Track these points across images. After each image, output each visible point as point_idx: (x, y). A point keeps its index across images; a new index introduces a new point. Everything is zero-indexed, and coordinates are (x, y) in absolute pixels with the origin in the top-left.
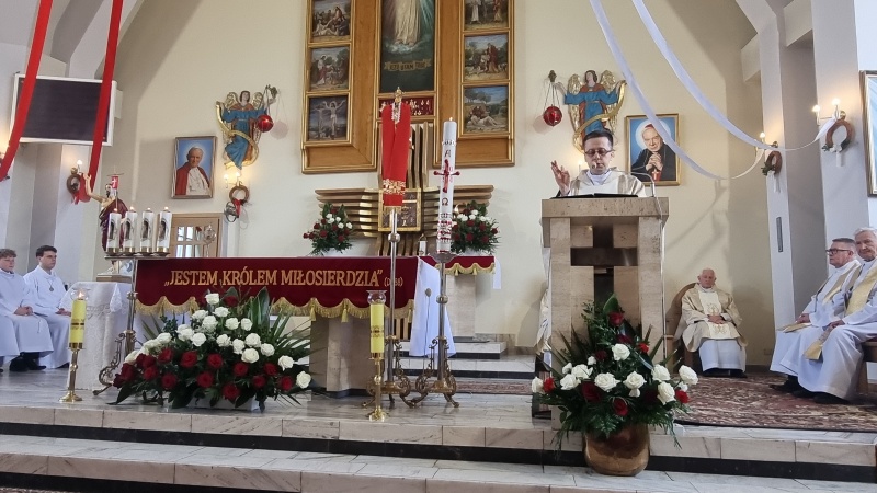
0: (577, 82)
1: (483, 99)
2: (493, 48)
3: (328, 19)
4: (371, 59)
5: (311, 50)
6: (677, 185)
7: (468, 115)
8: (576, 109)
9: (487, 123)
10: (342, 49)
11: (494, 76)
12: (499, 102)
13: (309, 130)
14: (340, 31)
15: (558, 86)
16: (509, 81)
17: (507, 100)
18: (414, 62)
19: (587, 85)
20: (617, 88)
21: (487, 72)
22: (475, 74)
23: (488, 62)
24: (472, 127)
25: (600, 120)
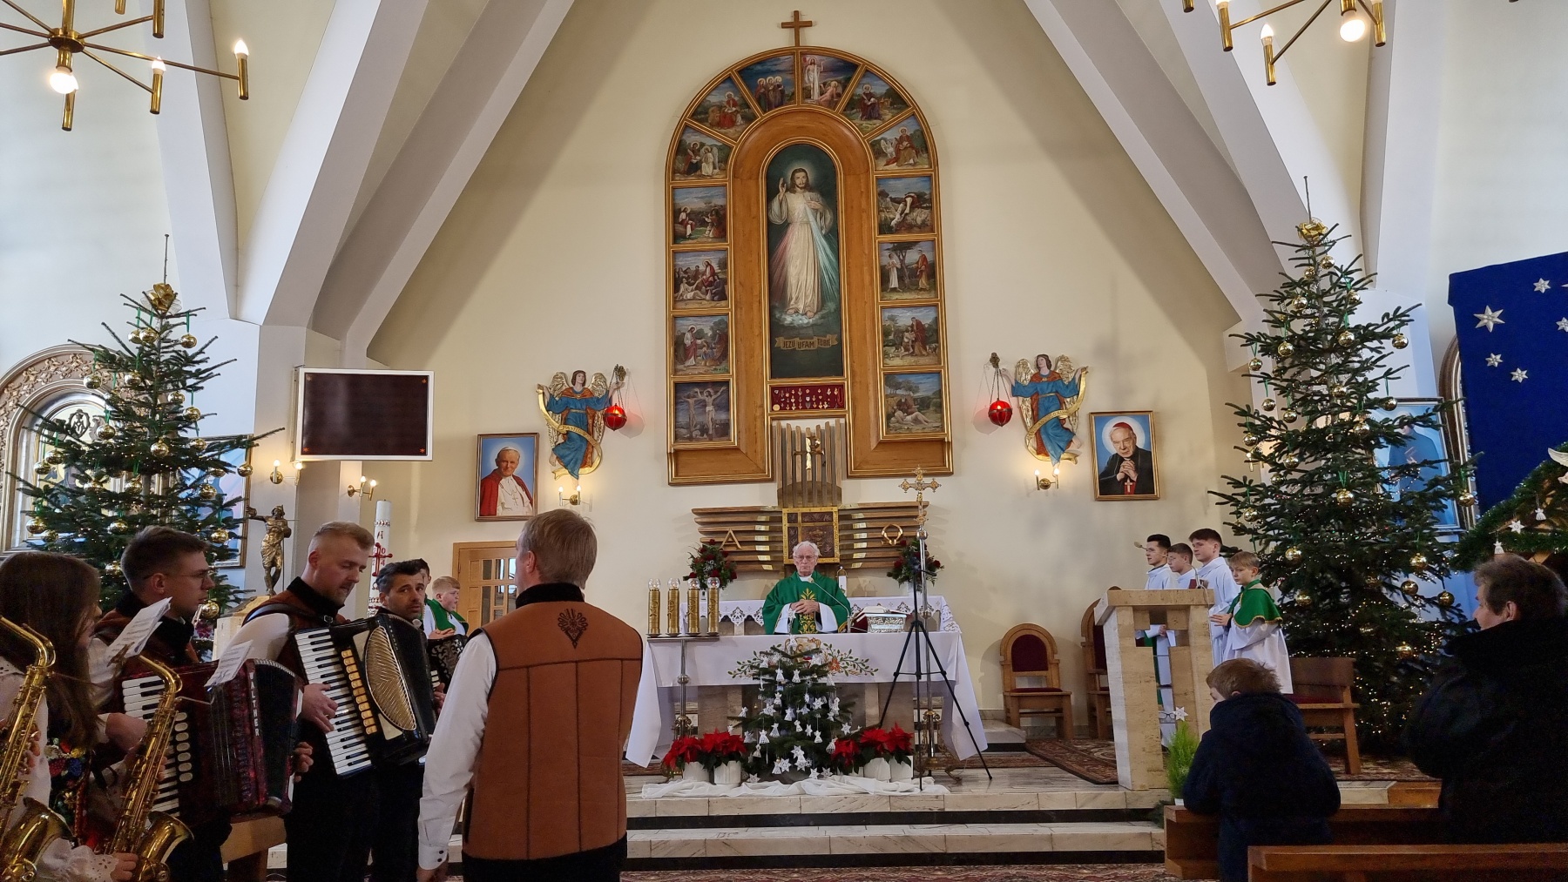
1: (910, 389)
2: (919, 324)
3: (695, 277)
4: (757, 332)
5: (674, 320)
7: (890, 410)
8: (1027, 404)
9: (916, 421)
10: (717, 319)
11: (923, 360)
12: (930, 394)
13: (676, 427)
14: (714, 295)
15: (1004, 374)
16: (942, 367)
17: (940, 391)
18: (815, 339)
19: (1039, 373)
20: (1077, 377)
21: (912, 354)
22: (898, 356)
23: (913, 341)
24: (897, 425)
25: (1057, 417)
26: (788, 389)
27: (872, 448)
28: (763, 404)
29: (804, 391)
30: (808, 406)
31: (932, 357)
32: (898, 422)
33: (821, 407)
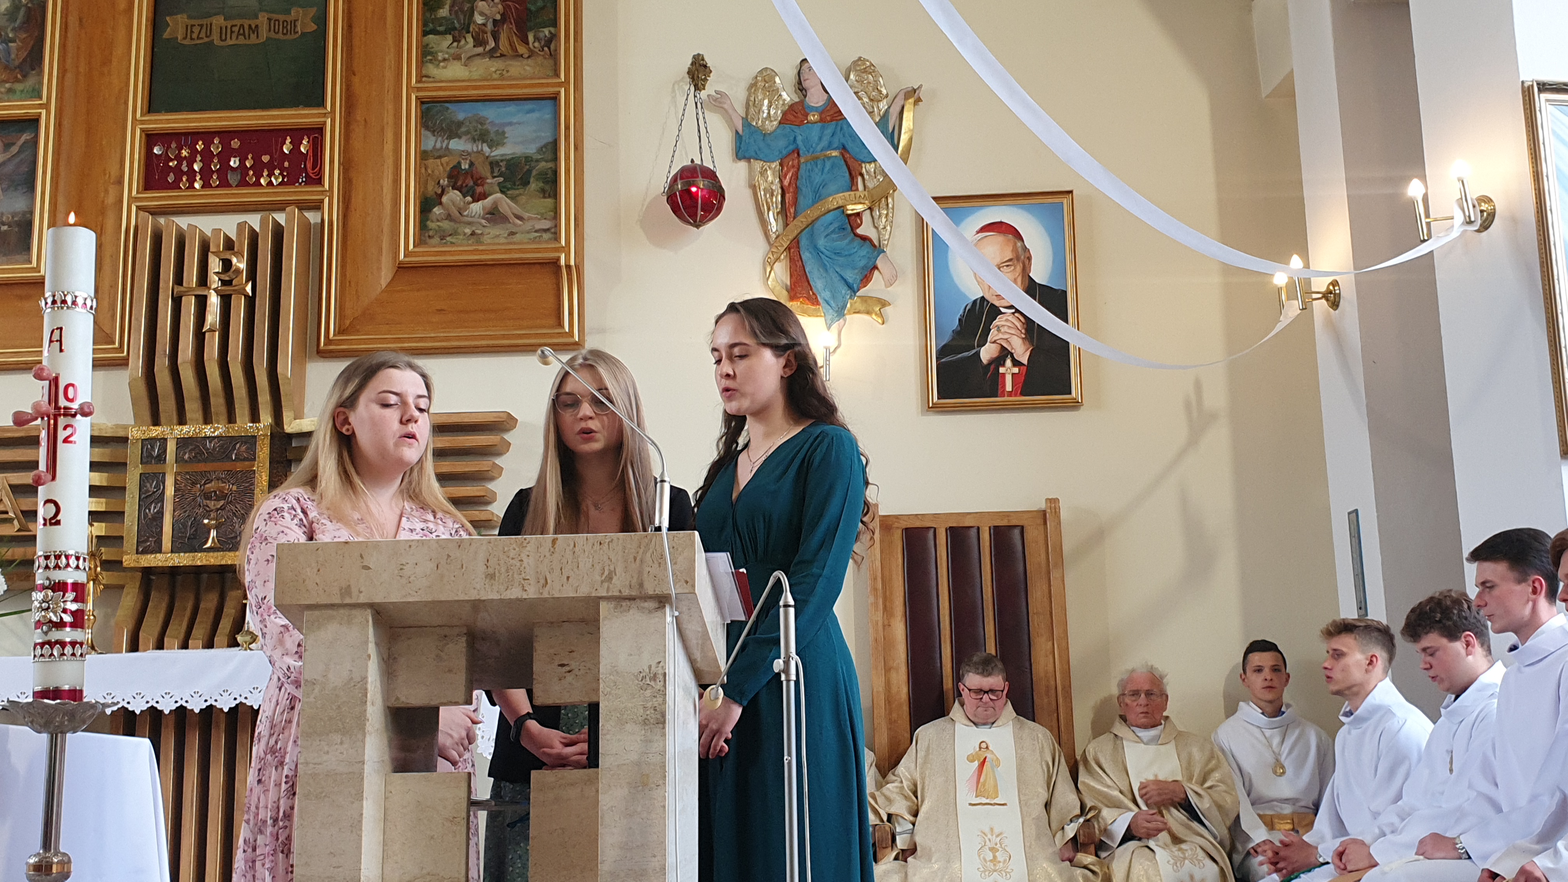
0: (772, 92)
1: (482, 137)
6: (1075, 405)
7: (432, 189)
8: (769, 175)
9: (494, 215)
11: (516, 68)
12: (531, 149)
15: (719, 102)
16: (560, 85)
17: (555, 144)
18: (263, 18)
19: (802, 103)
20: (895, 110)
21: (492, 54)
22: (458, 58)
23: (495, 22)
24: (446, 225)
25: (841, 208)
26: (189, 137)
27: (384, 285)
28: (122, 176)
29: (225, 144)
30: (232, 178)
31: (540, 60)
32: (449, 217)
33: (263, 181)
